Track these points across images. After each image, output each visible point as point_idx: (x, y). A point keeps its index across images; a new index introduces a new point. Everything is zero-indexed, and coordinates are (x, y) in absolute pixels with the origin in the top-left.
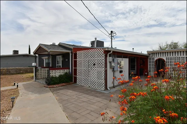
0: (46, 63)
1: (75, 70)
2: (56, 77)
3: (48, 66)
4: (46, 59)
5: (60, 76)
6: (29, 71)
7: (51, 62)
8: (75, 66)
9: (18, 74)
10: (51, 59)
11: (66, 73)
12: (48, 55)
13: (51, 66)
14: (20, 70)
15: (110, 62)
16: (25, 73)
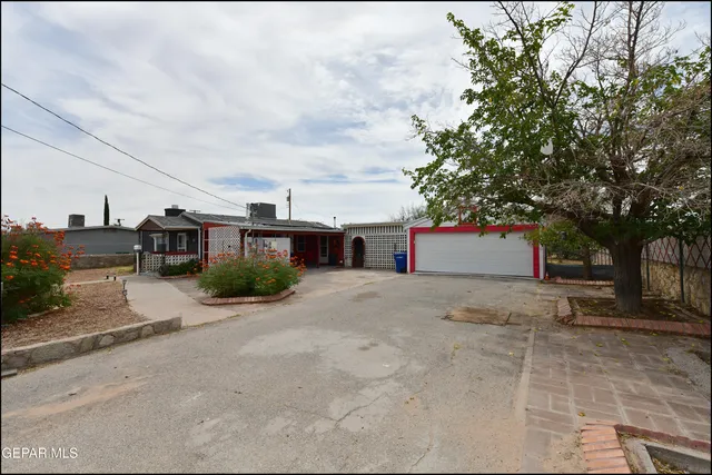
0: (158, 246)
1: (206, 255)
2: (175, 266)
3: (162, 250)
4: (157, 238)
5: (182, 264)
6: (117, 261)
7: (167, 242)
8: (207, 249)
9: (94, 268)
10: (167, 239)
11: (193, 260)
12: (164, 231)
13: (168, 249)
14: (98, 259)
15: (250, 244)
16: (111, 267)
